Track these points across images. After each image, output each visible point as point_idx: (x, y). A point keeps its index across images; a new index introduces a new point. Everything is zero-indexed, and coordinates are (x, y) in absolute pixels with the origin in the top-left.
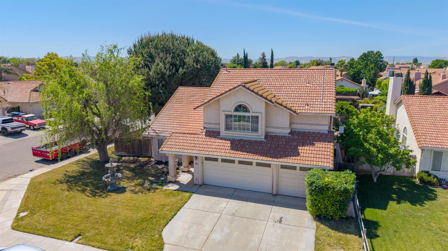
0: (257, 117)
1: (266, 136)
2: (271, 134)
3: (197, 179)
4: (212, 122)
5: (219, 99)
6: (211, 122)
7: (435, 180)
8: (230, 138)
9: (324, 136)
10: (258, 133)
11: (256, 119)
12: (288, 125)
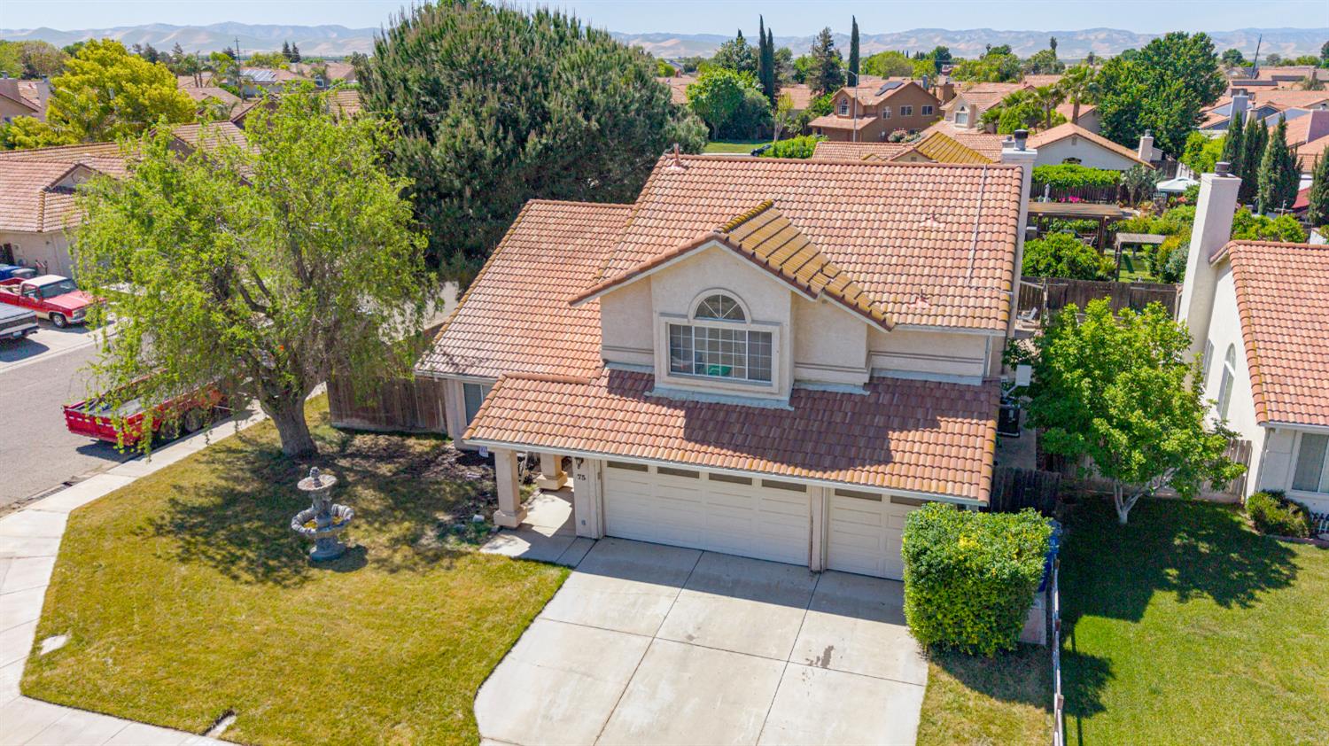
1: (796, 395)
2: (810, 388)
3: (584, 522)
4: (630, 344)
5: (648, 278)
6: (627, 345)
7: (1299, 520)
8: (684, 397)
9: (968, 396)
10: (771, 385)
11: (762, 341)
12: (861, 359)
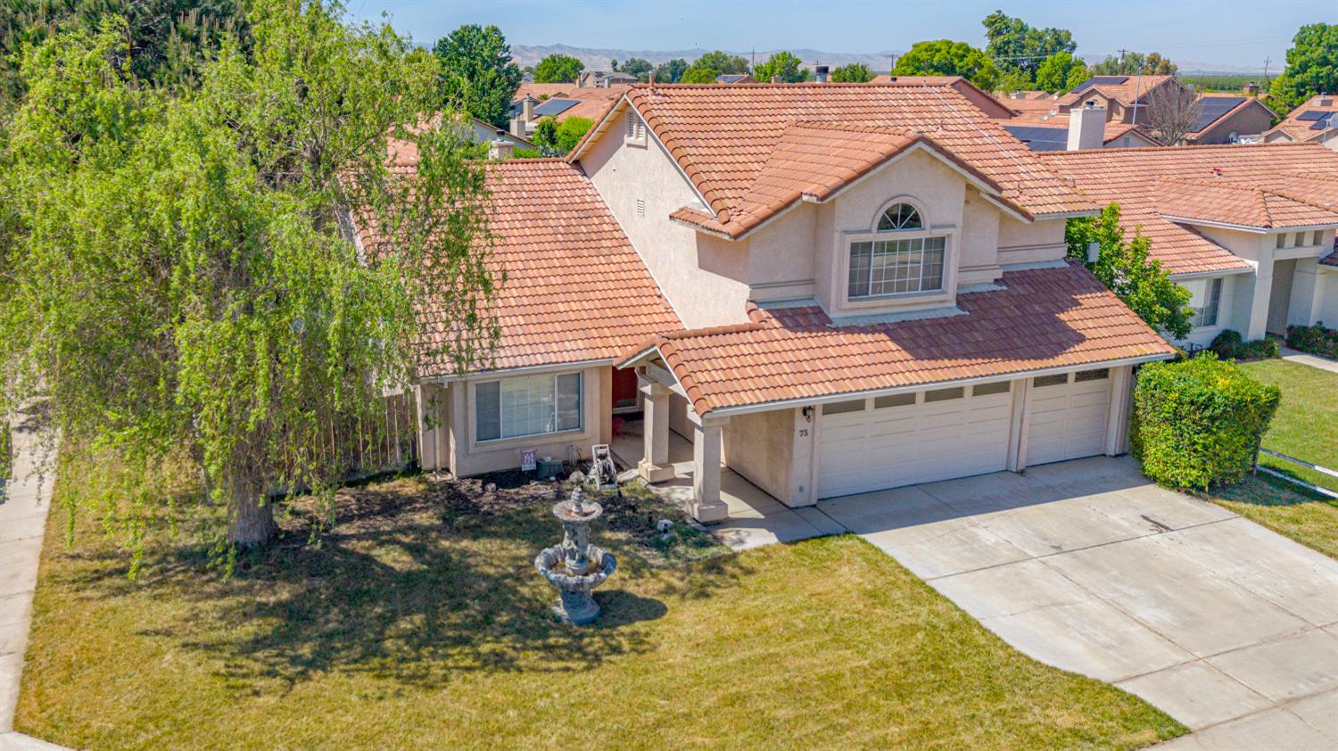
0: (942, 241)
1: (962, 300)
4: (779, 278)
6: (775, 280)
8: (870, 321)
10: (943, 293)
11: (937, 246)
12: (992, 256)
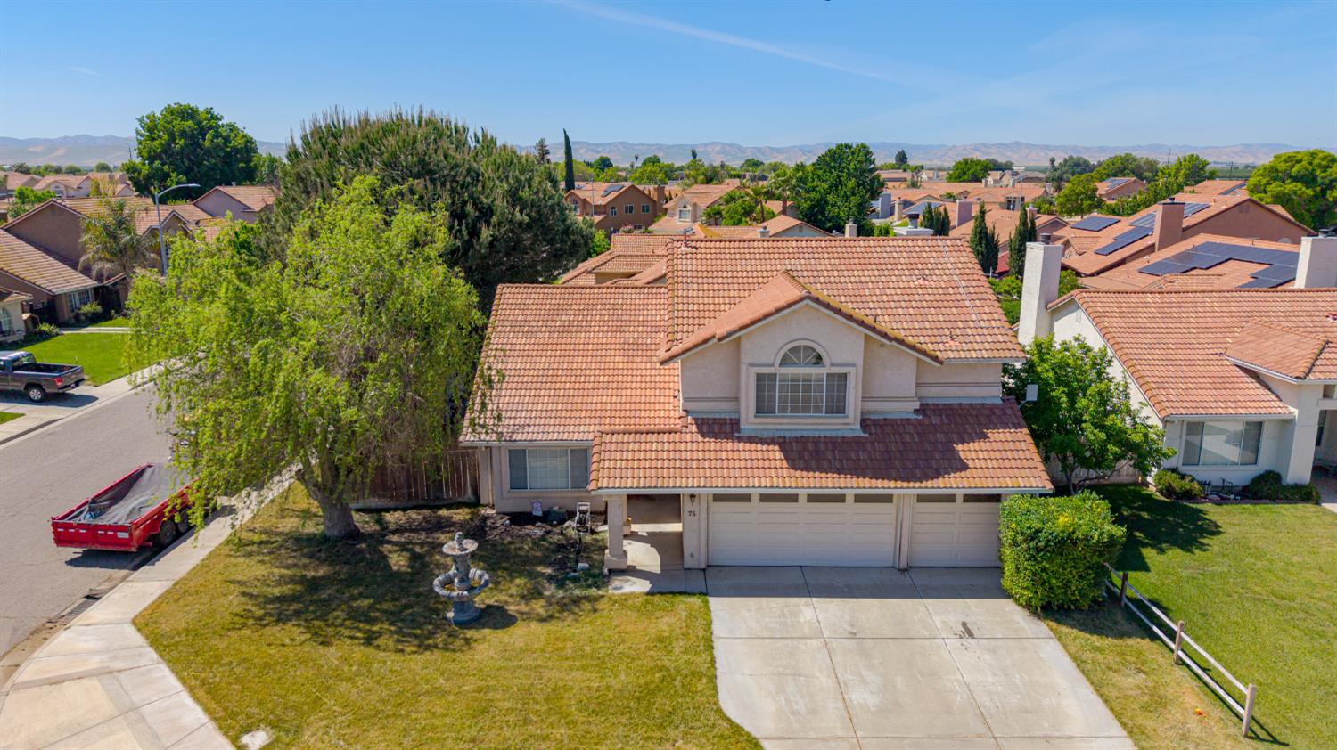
0: (844, 377)
1: (865, 423)
2: (872, 417)
3: (692, 555)
4: (709, 394)
5: (739, 337)
7: (1196, 486)
8: (771, 434)
9: (998, 412)
10: (846, 417)
11: (839, 381)
12: (911, 391)
